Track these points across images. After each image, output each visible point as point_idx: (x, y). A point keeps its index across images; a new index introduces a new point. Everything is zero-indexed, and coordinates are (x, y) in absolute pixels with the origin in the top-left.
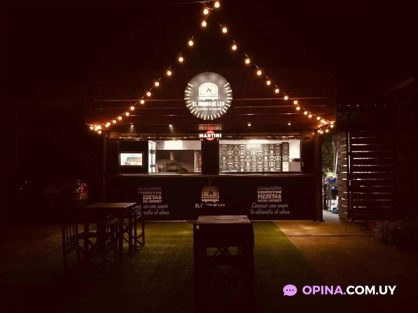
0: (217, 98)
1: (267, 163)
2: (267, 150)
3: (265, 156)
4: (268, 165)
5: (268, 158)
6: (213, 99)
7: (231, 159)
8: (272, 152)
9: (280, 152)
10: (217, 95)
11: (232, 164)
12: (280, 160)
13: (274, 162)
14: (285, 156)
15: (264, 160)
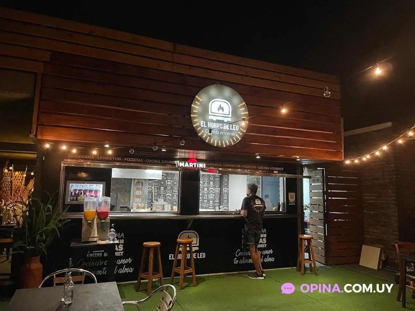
0: (230, 120)
1: (206, 195)
2: (207, 181)
3: (205, 187)
4: (208, 197)
5: (208, 189)
6: (226, 120)
7: (170, 189)
8: (212, 183)
9: (220, 183)
10: (230, 116)
11: (171, 195)
12: (219, 192)
13: (213, 194)
14: (225, 188)
15: (203, 192)
